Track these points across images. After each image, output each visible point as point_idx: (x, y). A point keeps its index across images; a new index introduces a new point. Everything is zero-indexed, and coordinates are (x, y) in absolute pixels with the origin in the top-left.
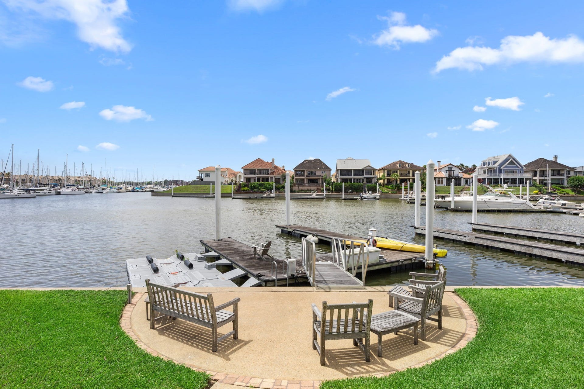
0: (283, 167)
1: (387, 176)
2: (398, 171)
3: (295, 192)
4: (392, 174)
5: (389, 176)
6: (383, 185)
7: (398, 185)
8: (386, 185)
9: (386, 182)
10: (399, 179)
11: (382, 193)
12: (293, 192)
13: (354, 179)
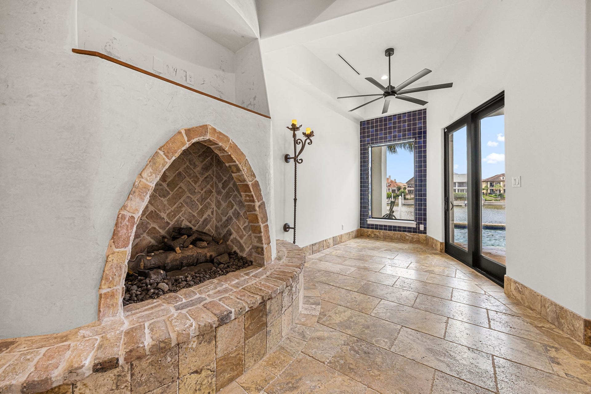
0: (395, 180)
1: (490, 187)
2: (502, 183)
3: (408, 199)
4: (495, 186)
5: (493, 187)
6: (486, 194)
7: (501, 194)
8: (489, 194)
9: (489, 191)
10: (502, 189)
11: (486, 200)
12: (406, 199)
13: (458, 190)
